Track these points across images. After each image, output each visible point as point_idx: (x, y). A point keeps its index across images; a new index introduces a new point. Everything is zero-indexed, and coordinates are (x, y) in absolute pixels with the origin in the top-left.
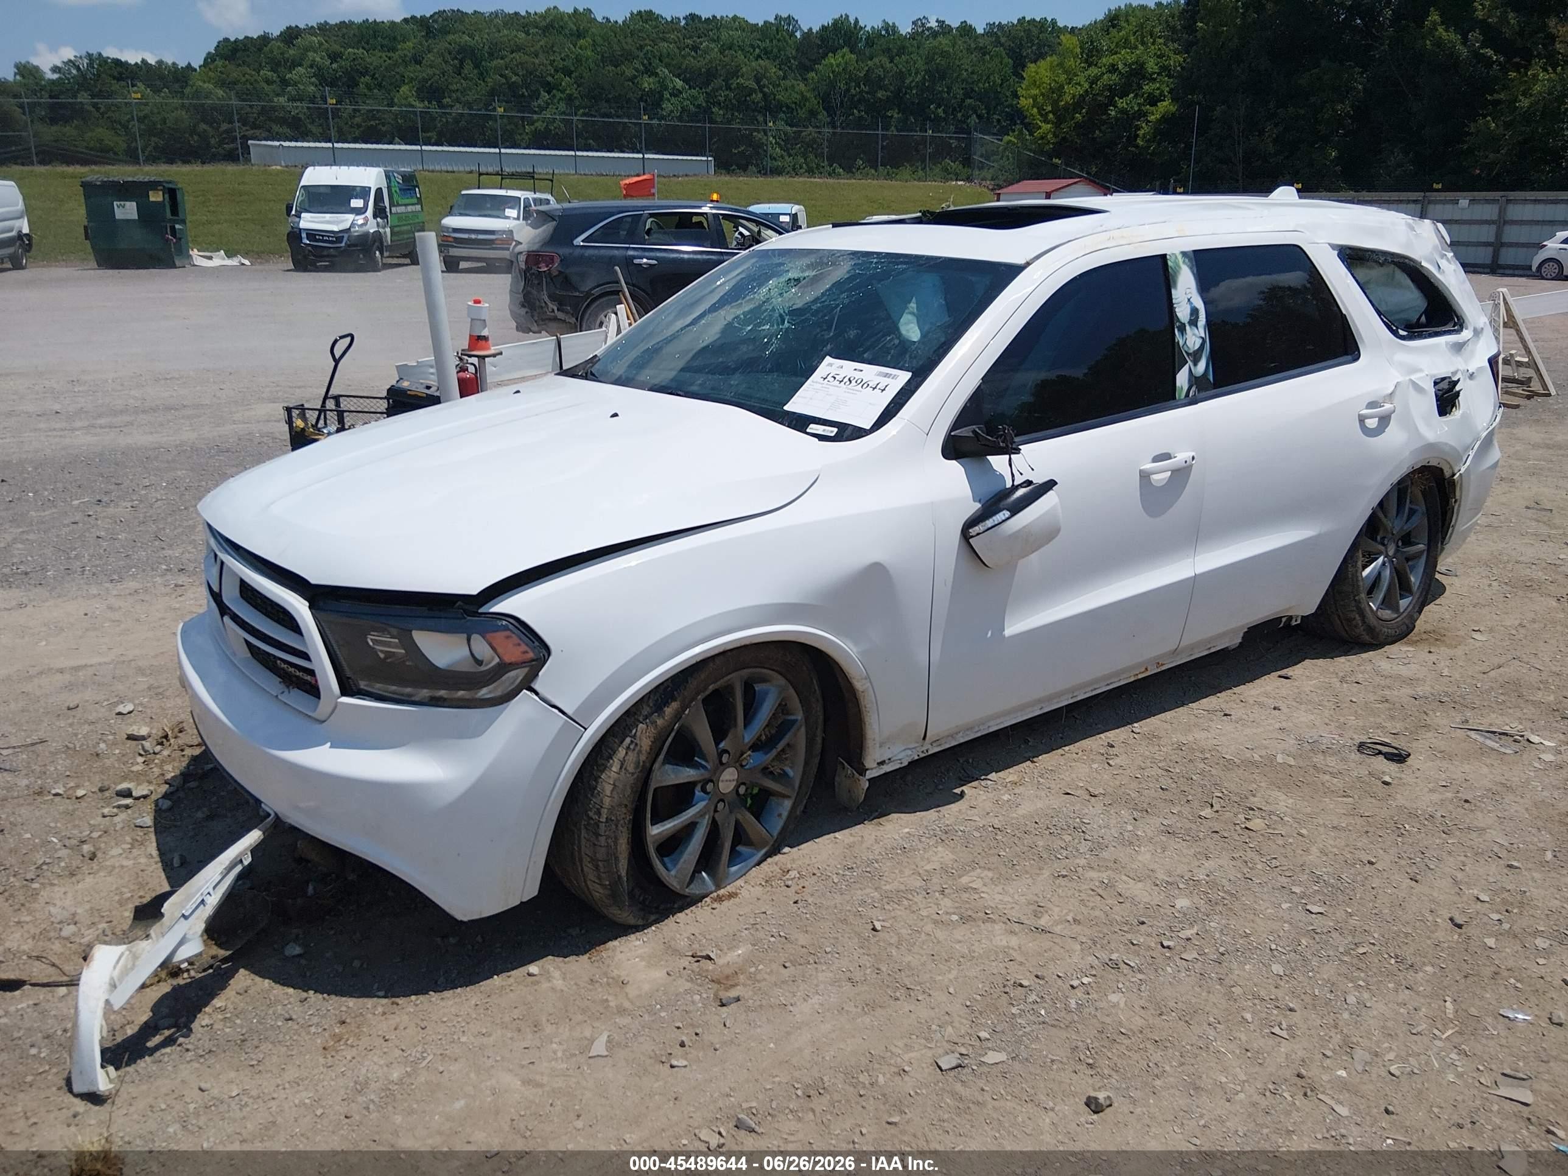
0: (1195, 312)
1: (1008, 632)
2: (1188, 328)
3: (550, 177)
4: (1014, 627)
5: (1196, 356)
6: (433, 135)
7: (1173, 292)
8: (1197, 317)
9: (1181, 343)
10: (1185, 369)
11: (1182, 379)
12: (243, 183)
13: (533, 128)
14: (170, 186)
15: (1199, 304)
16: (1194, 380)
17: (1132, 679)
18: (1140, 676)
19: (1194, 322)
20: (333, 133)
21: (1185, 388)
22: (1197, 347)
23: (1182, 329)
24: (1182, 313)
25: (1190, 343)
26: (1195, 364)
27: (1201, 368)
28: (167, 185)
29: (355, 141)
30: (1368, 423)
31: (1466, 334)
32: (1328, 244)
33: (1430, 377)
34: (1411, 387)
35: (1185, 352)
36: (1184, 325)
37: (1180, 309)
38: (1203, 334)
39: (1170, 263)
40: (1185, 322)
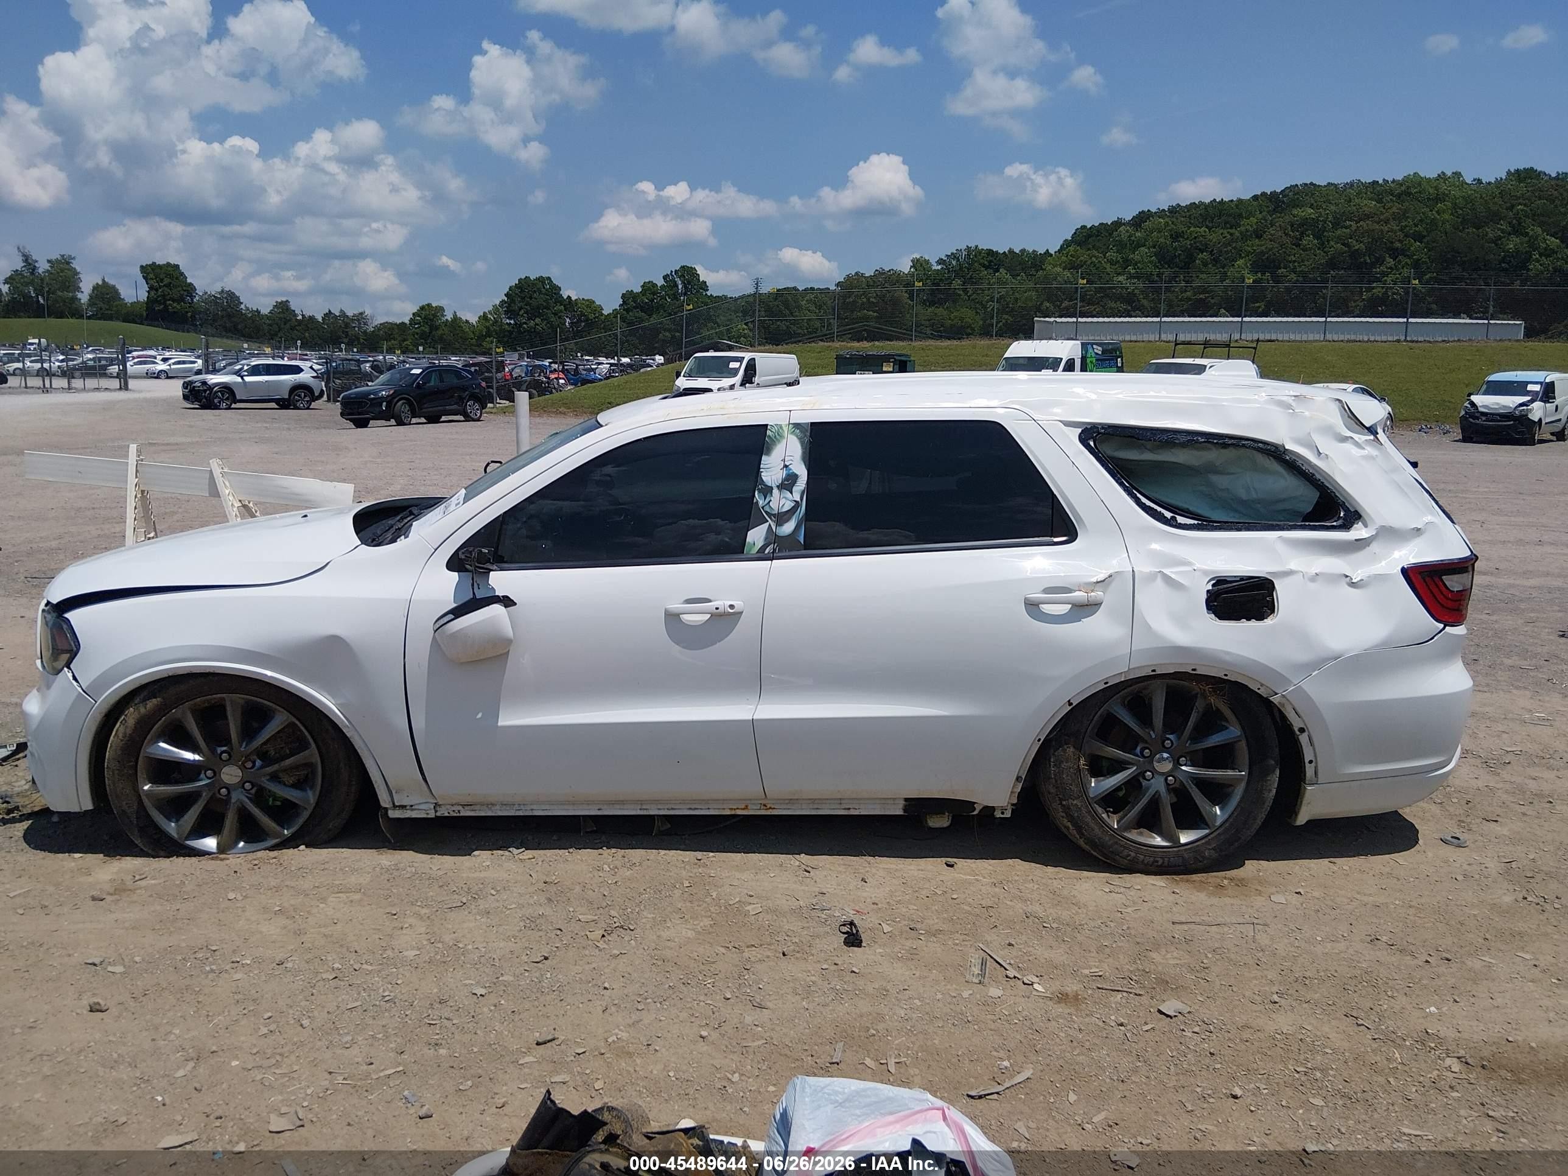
0: (792, 477)
1: (502, 722)
2: (775, 491)
3: (1255, 345)
4: (509, 719)
5: (781, 518)
6: (1262, 305)
7: (764, 458)
8: (794, 483)
9: (761, 503)
10: (763, 527)
11: (756, 535)
12: (987, 355)
13: (1370, 294)
14: (903, 358)
15: (800, 470)
16: (772, 538)
17: (728, 812)
18: (739, 812)
19: (786, 487)
20: (1163, 307)
21: (759, 545)
22: (785, 509)
23: (767, 491)
24: (772, 476)
25: (774, 505)
26: (779, 524)
27: (787, 529)
28: (897, 358)
29: (1181, 314)
30: (1046, 608)
31: (1358, 532)
32: (1061, 421)
33: (1205, 572)
34: (1159, 580)
35: (766, 512)
36: (772, 488)
37: (769, 474)
38: (798, 499)
39: (769, 433)
40: (774, 485)
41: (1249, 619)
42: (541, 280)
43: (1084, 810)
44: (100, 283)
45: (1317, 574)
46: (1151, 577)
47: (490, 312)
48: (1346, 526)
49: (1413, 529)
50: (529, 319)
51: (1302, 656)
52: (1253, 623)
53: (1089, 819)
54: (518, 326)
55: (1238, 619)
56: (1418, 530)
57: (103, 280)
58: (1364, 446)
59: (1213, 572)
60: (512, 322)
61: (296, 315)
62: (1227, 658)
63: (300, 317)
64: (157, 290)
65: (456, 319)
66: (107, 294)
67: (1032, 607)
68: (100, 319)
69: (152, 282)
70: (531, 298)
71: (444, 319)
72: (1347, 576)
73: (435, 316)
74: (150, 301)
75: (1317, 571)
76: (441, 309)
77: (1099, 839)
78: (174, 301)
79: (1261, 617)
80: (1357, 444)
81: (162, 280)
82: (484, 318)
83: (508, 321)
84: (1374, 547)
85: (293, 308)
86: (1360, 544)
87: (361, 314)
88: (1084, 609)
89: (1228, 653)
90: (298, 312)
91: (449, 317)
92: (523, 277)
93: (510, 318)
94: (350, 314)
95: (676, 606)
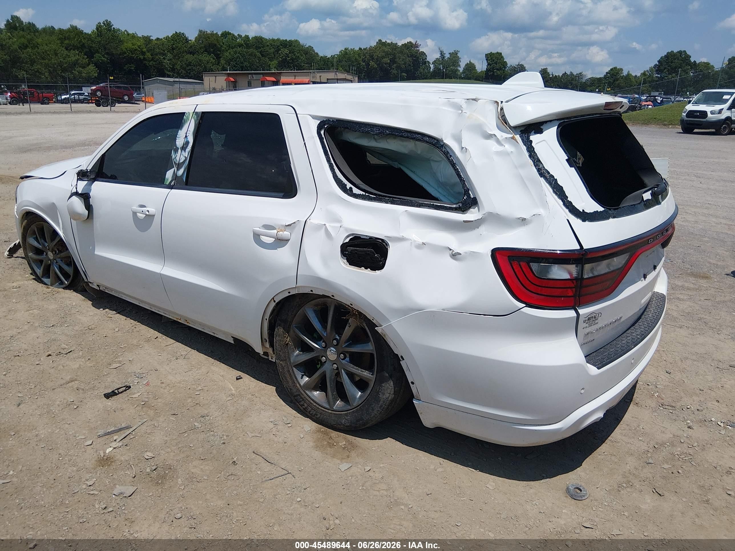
0: (187, 143)
1: (96, 252)
2: (179, 151)
5: (179, 166)
7: (179, 131)
8: (187, 146)
9: (173, 157)
10: (172, 170)
11: (169, 175)
15: (191, 139)
16: (175, 177)
17: (175, 320)
18: (179, 321)
19: (184, 148)
21: (170, 180)
22: (181, 161)
23: (176, 150)
24: (180, 142)
25: (178, 158)
26: (178, 170)
27: (180, 172)
30: (264, 239)
31: (472, 215)
32: (310, 115)
33: (346, 230)
34: (323, 230)
35: (174, 162)
36: (178, 148)
37: (179, 140)
38: (187, 156)
39: (185, 117)
40: (179, 148)
41: (366, 268)
42: (680, 52)
43: (286, 370)
44: (469, 63)
45: (424, 244)
46: (319, 227)
47: (647, 71)
48: (463, 209)
49: (519, 218)
50: (669, 74)
51: (396, 304)
52: (368, 272)
53: (288, 376)
54: (661, 78)
55: (359, 266)
56: (524, 220)
57: (470, 61)
58: (503, 143)
59: (351, 230)
60: (659, 76)
61: (549, 75)
62: (347, 292)
63: (551, 76)
64: (491, 65)
65: (629, 75)
66: (471, 67)
67: (257, 236)
68: (466, 79)
69: (489, 61)
70: (672, 62)
71: (622, 75)
72: (451, 249)
73: (617, 73)
74: (488, 70)
75: (424, 242)
76: (621, 70)
77: (291, 389)
78: (497, 69)
79: (374, 269)
80: (498, 142)
81: (493, 60)
82: (644, 74)
83: (657, 75)
84: (483, 229)
85: (548, 71)
86: (468, 225)
87: (581, 73)
88: (281, 242)
89: (347, 289)
90: (550, 73)
91: (625, 73)
92: (670, 51)
93: (658, 74)
94: (575, 74)
95: (136, 208)
